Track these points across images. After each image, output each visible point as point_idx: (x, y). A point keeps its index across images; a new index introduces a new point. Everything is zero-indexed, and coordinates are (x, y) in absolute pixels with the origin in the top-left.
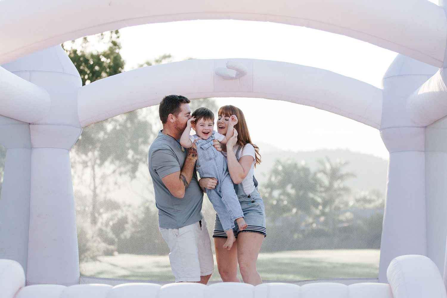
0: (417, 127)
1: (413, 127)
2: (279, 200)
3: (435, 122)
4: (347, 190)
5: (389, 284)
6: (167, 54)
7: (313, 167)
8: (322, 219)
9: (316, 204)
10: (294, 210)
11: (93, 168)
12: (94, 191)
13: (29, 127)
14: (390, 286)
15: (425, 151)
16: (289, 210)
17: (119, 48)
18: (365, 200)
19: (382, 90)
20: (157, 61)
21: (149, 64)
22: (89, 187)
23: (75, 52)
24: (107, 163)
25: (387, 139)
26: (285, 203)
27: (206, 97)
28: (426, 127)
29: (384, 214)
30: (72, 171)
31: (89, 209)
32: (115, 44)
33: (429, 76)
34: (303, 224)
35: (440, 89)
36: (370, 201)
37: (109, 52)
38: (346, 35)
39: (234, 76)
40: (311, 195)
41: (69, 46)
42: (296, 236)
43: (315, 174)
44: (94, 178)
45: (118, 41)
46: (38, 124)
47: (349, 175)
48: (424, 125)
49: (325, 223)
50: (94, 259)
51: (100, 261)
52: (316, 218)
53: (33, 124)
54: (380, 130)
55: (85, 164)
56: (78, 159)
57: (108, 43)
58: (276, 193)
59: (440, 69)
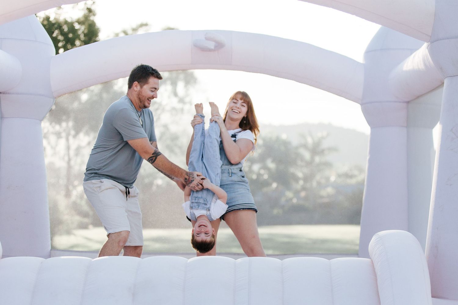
0: (400, 102)
1: (395, 102)
2: (259, 175)
3: (418, 97)
4: (328, 165)
5: (370, 258)
6: (144, 22)
7: (295, 141)
8: (303, 194)
9: (297, 179)
10: (274, 185)
11: (67, 140)
12: (69, 162)
14: (372, 260)
15: (407, 127)
16: (269, 185)
17: (94, 15)
18: (347, 176)
19: (362, 64)
20: (135, 30)
21: (125, 33)
22: (64, 158)
23: (48, 18)
24: (81, 135)
25: (367, 113)
26: (266, 177)
28: (408, 102)
29: (364, 190)
30: (45, 142)
31: (63, 182)
32: (90, 10)
33: (412, 50)
34: (283, 200)
35: (425, 65)
36: (351, 177)
37: (82, 19)
38: (333, 7)
39: (213, 47)
40: (292, 170)
42: (275, 211)
43: (297, 148)
44: (68, 148)
45: (93, 8)
46: (9, 93)
47: (331, 149)
48: (407, 100)
49: (306, 198)
50: (68, 232)
51: (74, 235)
52: (297, 193)
53: (4, 93)
54: (361, 105)
55: (58, 135)
56: (51, 130)
57: (83, 10)
58: (256, 167)
59: (427, 43)
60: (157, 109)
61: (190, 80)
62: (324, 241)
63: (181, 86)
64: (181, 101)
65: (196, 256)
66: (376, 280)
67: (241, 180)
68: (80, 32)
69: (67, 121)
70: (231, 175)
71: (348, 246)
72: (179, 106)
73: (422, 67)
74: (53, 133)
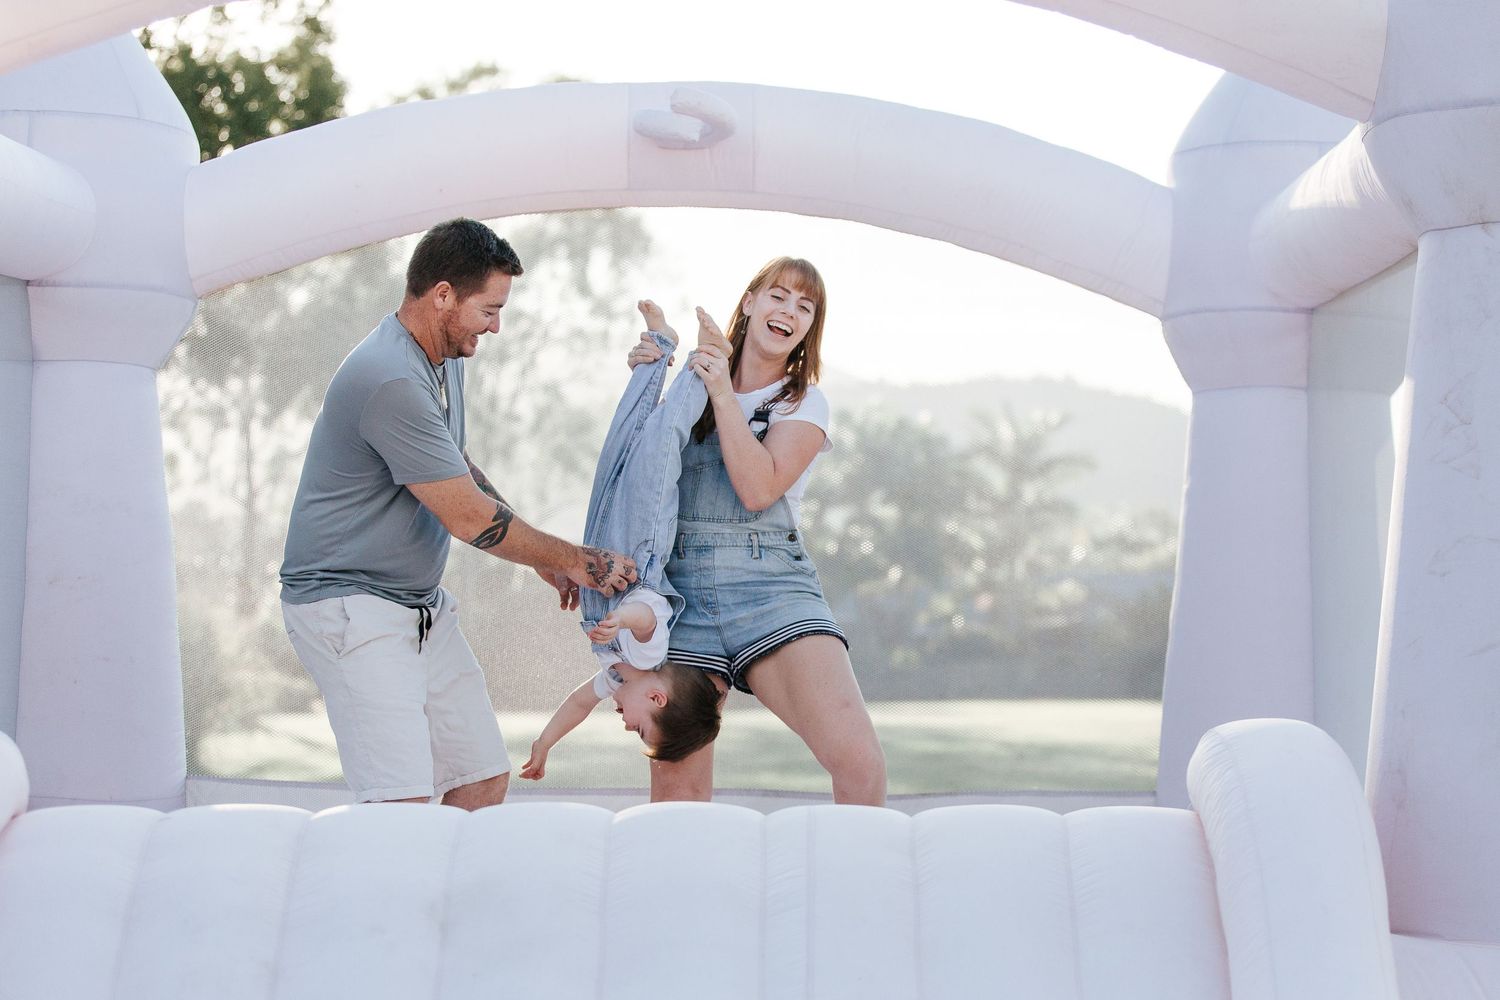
0: (1286, 311)
1: (1272, 309)
2: (844, 540)
3: (1342, 294)
4: (1064, 510)
5: (1192, 809)
6: (487, 63)
7: (959, 436)
8: (984, 602)
9: (965, 556)
10: (895, 574)
11: (245, 430)
12: (249, 503)
13: (27, 295)
14: (1198, 815)
15: (1307, 389)
16: (879, 573)
17: (329, 41)
18: (1126, 544)
19: (1170, 190)
20: (455, 86)
21: (425, 94)
22: (233, 490)
23: (185, 53)
25: (1182, 346)
26: (867, 548)
27: (610, 206)
28: (1311, 311)
29: (1175, 588)
30: (170, 440)
31: (232, 563)
32: (314, 25)
33: (1323, 146)
34: (922, 619)
35: (1359, 191)
36: (1138, 548)
37: (292, 54)
39: (696, 137)
40: (951, 526)
41: (167, 34)
42: (899, 656)
43: (965, 457)
44: (248, 458)
45: (324, 18)
46: (54, 285)
48: (1308, 303)
49: (993, 616)
50: (248, 724)
51: (267, 731)
52: (965, 598)
53: (40, 283)
54: (1164, 319)
55: (217, 416)
56: (195, 402)
57: (293, 23)
58: (836, 518)
59: (1362, 125)
60: (525, 336)
61: (629, 244)
62: (1050, 752)
63: (600, 262)
64: (602, 309)
65: (649, 798)
66: (1213, 879)
67: (791, 570)
68: (285, 96)
69: (243, 373)
70: (756, 555)
71: (1126, 768)
72: (595, 325)
73: (1349, 196)
74: (200, 412)
